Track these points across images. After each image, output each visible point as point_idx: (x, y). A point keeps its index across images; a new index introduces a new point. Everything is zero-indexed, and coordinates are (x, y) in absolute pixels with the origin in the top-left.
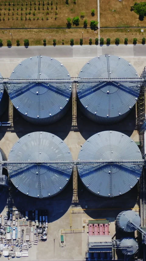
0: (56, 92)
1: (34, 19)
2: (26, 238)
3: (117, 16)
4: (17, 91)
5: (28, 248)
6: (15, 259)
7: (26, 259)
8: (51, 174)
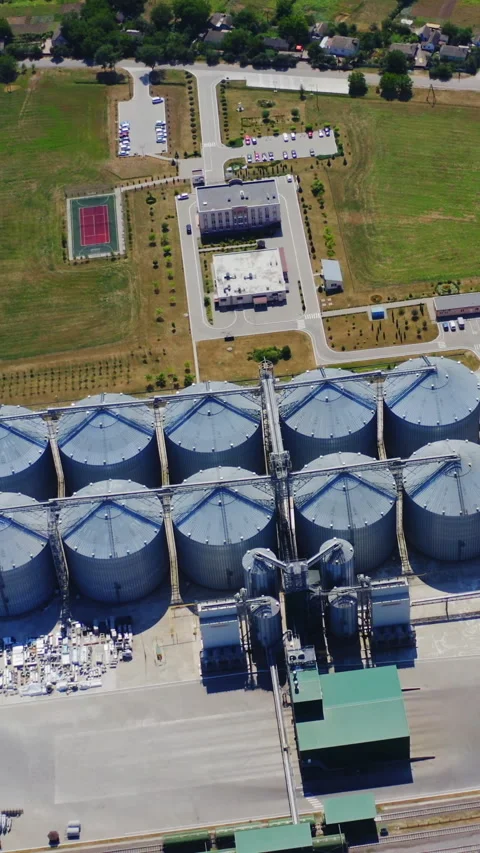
0: (129, 425)
1: (93, 387)
2: (97, 658)
3: (227, 369)
4: (69, 434)
5: (100, 673)
6: (79, 692)
7: (98, 690)
8: (129, 518)
